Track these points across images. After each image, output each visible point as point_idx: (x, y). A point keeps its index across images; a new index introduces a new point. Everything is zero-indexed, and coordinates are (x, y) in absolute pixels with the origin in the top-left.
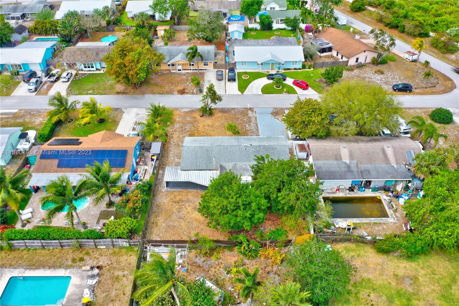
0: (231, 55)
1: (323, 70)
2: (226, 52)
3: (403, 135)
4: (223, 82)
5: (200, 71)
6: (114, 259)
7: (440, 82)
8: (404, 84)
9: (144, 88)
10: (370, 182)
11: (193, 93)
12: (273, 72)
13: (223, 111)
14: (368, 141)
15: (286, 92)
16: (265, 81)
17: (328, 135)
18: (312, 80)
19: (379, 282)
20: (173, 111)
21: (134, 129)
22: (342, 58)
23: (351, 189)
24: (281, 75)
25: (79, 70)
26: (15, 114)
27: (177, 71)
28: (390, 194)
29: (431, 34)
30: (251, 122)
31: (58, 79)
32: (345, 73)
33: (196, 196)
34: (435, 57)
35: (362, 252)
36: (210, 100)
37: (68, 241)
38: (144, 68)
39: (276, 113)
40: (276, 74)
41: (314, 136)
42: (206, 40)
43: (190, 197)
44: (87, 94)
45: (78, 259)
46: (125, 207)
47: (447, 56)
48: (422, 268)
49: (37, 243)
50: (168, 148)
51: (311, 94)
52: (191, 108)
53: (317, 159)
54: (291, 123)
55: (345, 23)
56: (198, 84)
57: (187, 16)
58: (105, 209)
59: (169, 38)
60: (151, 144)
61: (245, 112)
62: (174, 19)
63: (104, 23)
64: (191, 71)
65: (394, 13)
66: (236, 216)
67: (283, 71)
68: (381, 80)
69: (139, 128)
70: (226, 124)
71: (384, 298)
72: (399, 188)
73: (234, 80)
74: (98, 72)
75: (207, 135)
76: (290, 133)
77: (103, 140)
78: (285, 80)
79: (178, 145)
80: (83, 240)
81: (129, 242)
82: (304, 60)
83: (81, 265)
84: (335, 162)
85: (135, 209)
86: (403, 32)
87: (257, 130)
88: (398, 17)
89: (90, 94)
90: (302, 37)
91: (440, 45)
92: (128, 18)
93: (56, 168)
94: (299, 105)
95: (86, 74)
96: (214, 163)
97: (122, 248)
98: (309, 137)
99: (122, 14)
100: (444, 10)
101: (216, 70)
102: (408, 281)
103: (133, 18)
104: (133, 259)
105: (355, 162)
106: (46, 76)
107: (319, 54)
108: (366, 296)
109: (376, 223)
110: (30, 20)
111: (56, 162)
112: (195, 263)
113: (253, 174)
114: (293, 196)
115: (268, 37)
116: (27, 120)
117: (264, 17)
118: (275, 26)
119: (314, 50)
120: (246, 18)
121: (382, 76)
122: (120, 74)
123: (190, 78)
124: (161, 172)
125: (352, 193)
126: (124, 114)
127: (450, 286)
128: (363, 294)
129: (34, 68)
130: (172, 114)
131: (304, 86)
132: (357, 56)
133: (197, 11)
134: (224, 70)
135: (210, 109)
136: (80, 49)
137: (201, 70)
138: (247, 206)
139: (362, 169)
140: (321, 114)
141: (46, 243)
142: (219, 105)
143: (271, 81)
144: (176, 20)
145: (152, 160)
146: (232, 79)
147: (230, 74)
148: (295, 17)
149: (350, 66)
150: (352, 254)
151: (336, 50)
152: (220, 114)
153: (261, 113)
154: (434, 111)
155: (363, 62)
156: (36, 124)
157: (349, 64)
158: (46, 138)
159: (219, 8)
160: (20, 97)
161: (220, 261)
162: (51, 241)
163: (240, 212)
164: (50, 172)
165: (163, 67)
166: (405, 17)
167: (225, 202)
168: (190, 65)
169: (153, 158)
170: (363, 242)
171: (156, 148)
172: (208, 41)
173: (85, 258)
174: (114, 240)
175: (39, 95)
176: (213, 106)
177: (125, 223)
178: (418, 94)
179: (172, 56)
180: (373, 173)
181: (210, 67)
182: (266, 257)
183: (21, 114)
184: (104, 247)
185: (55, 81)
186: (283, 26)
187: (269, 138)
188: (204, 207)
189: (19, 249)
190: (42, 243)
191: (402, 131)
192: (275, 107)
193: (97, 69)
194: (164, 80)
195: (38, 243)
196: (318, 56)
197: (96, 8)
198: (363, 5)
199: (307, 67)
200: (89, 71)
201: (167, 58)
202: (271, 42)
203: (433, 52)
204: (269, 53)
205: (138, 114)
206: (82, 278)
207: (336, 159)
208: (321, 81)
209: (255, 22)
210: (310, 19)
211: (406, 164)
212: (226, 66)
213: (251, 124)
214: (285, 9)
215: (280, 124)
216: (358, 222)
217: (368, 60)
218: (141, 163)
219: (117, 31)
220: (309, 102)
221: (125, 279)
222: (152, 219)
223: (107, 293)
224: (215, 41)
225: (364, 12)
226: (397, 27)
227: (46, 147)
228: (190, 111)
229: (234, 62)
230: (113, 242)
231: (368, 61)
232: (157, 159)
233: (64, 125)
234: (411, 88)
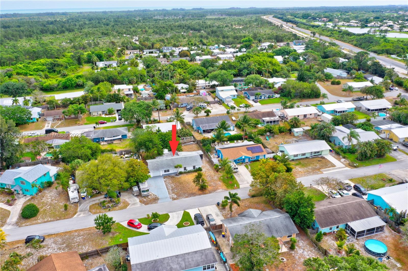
87: (166, 185)
153: (167, 198)
192: (156, 204)
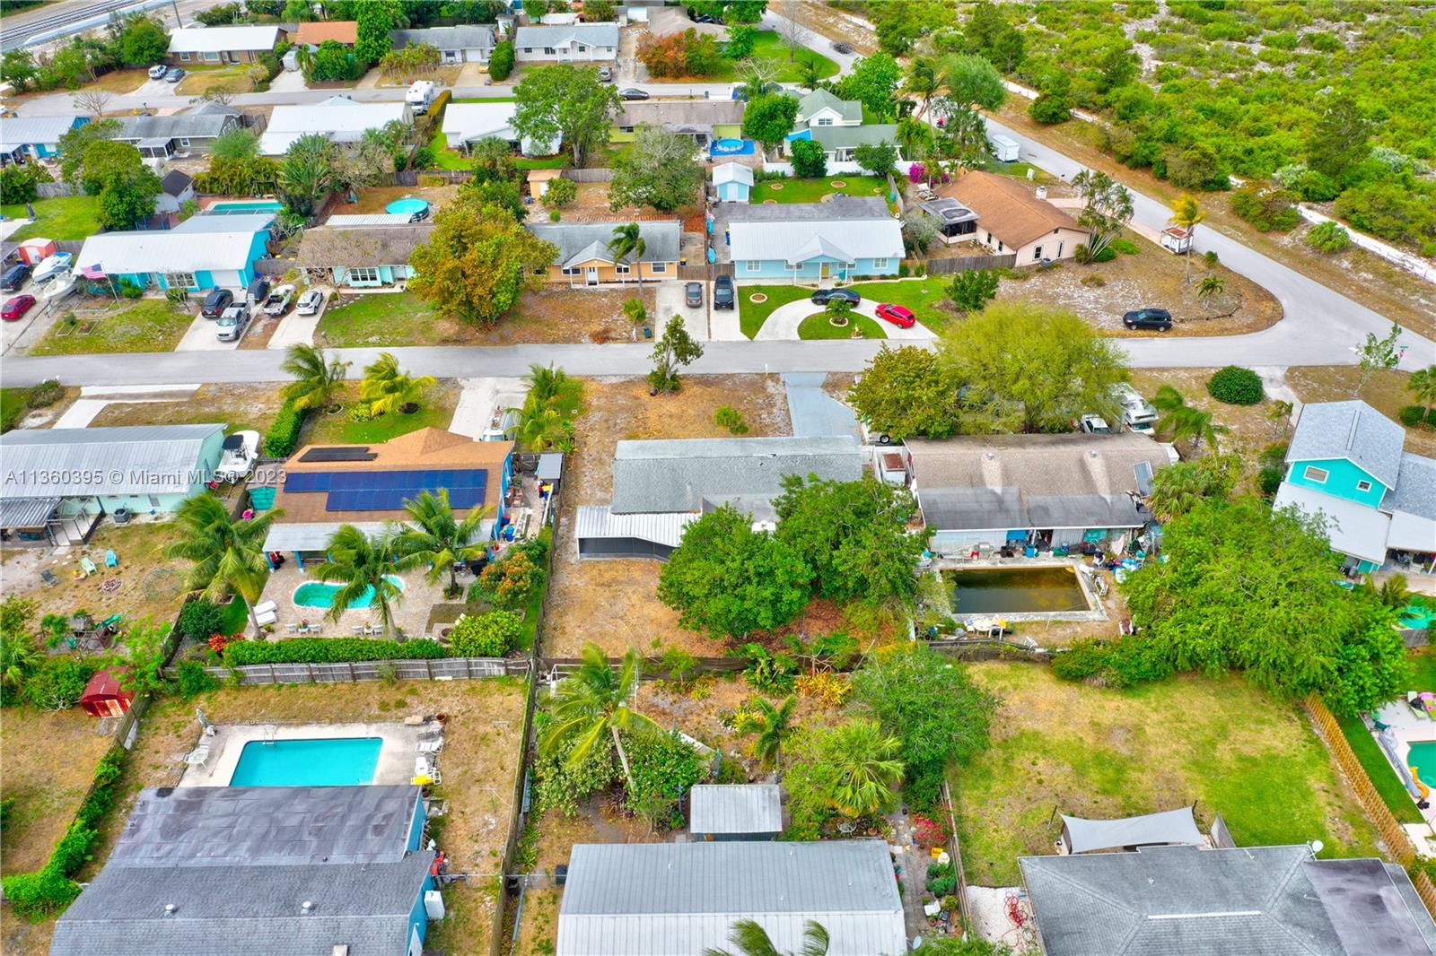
0: (720, 244)
1: (948, 280)
2: (709, 235)
3: (1134, 430)
4: (702, 312)
5: (645, 285)
6: (473, 702)
7: (1244, 305)
8: (1153, 311)
9: (507, 328)
10: (1049, 533)
11: (629, 340)
12: (828, 285)
13: (705, 381)
14: (1046, 444)
15: (858, 335)
16: (806, 308)
17: (954, 433)
18: (924, 305)
19: (1059, 737)
20: (582, 383)
21: (495, 425)
22: (1000, 249)
23: (1007, 552)
24: (847, 291)
25: (341, 287)
26: (193, 394)
27: (587, 287)
28: (1096, 560)
29: (1234, 181)
30: (773, 406)
31: (289, 308)
32: (1004, 286)
33: (649, 571)
34: (1241, 242)
35: (1024, 681)
36: (673, 353)
37: (370, 664)
38: (508, 280)
39: (834, 384)
40: (834, 290)
41: (922, 434)
42: (658, 206)
43: (637, 575)
44: (367, 344)
45: (392, 703)
46: (493, 589)
47: (1271, 237)
48: (1155, 710)
49: (300, 670)
50: (576, 467)
51: (921, 337)
52: (626, 376)
53: (928, 486)
54: (869, 406)
55: (1015, 157)
56: (642, 319)
57: (604, 143)
58: (442, 602)
59: (561, 202)
60: (538, 458)
61: (758, 383)
62: (571, 152)
63: (388, 165)
64: (622, 286)
65: (1142, 128)
66: (743, 599)
67: (853, 283)
68: (1097, 302)
69: (504, 420)
70: (714, 413)
71: (1067, 768)
72: (1117, 547)
73: (731, 307)
74: (387, 290)
75: (669, 436)
76: (865, 429)
77: (426, 449)
78: (855, 304)
79: (601, 462)
80: (403, 662)
81: (506, 665)
82: (903, 255)
83: (400, 714)
84: (969, 491)
85: (516, 594)
86: (1163, 177)
87: (789, 424)
88: (1150, 139)
89: (374, 345)
90: (902, 195)
91: (1255, 211)
92: (449, 149)
93: (324, 512)
94: (887, 363)
95: (358, 295)
96: (689, 497)
97: (489, 679)
98: (909, 437)
99: (431, 138)
100: (1275, 117)
101: (685, 282)
102: (1121, 735)
103: (461, 149)
104: (517, 701)
105: (1014, 490)
106: (257, 302)
107: (943, 237)
108: (1027, 764)
109: (1060, 622)
110: (190, 157)
111: (322, 498)
112: (653, 705)
113: (778, 519)
114: (864, 556)
115: (815, 198)
116: (227, 409)
117: (803, 146)
118: (833, 167)
119: (930, 228)
120: (757, 147)
121: (1099, 291)
122: (451, 294)
123: (619, 303)
124: (563, 520)
125: (1008, 559)
126: (463, 392)
127: (1213, 745)
128: (1022, 760)
129: (223, 283)
130: (580, 391)
131: (904, 319)
132: (1037, 243)
133: (630, 129)
134: (703, 282)
135: (674, 378)
136: (345, 234)
137: (646, 281)
138: (765, 576)
139: (1032, 506)
140: (937, 382)
141: (319, 670)
142: (696, 367)
143: (822, 308)
144: (576, 155)
145: (543, 494)
146: (724, 305)
147: (720, 292)
148: (883, 144)
149: (1021, 268)
150: (1001, 684)
151: (985, 228)
152: (697, 390)
153: (795, 386)
154: (1217, 375)
155: (1053, 257)
156: (251, 416)
157: (1017, 264)
158: (285, 449)
159: (688, 120)
160: (201, 354)
161: (709, 701)
162: (333, 666)
163: (750, 589)
164: (309, 521)
165: (555, 276)
166: (1169, 139)
167: (719, 570)
168: (619, 270)
169: (545, 489)
170: (1027, 660)
171: (550, 466)
172: (662, 209)
173: (408, 700)
174: (473, 660)
175: (245, 347)
176: (681, 369)
177: (496, 622)
178: (1186, 334)
179: (574, 249)
180: (1056, 513)
181: (670, 274)
182: (809, 692)
183: (209, 396)
184: (450, 678)
185: (283, 314)
186: (853, 167)
187: (815, 441)
188: (671, 585)
189: (256, 686)
190: (310, 670)
191: (1133, 421)
192: (833, 370)
193: (383, 283)
194: (555, 309)
195: (302, 670)
196: (940, 245)
197: (371, 126)
198: (1062, 107)
199: (912, 272)
200: (366, 287)
201: (563, 254)
202: (821, 211)
203: (1238, 229)
204: (817, 240)
205: (498, 392)
206: (407, 740)
207: (972, 485)
208: (946, 305)
209: (781, 155)
210: (921, 149)
211: (1134, 494)
212: (709, 271)
213: (775, 410)
214: (858, 122)
215: (843, 410)
216: (1018, 620)
217: (1067, 253)
218: (516, 502)
219: (424, 184)
220: (908, 355)
221: (501, 739)
222: (553, 619)
223: (466, 768)
224: (680, 209)
225: (1065, 126)
226: (1146, 165)
227: (294, 464)
228: (623, 383)
229: (727, 262)
230: (469, 665)
231: (1064, 256)
232: (554, 494)
233: (321, 420)
234: (1169, 319)
